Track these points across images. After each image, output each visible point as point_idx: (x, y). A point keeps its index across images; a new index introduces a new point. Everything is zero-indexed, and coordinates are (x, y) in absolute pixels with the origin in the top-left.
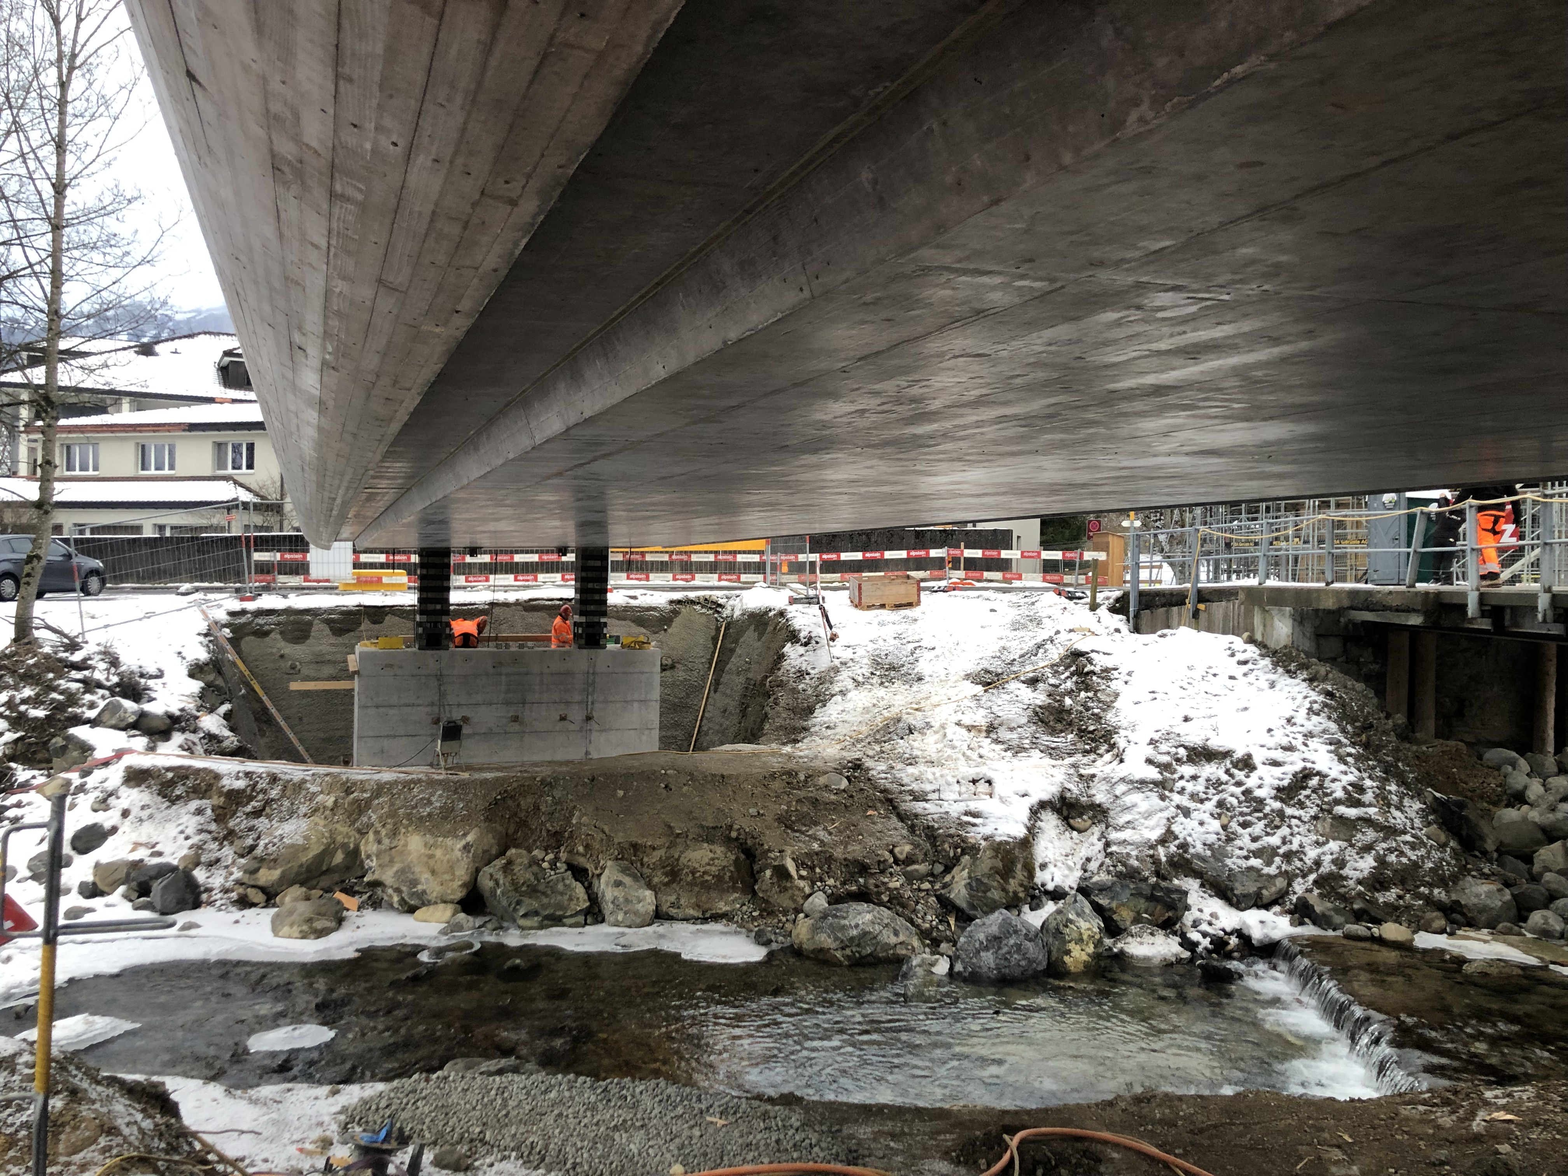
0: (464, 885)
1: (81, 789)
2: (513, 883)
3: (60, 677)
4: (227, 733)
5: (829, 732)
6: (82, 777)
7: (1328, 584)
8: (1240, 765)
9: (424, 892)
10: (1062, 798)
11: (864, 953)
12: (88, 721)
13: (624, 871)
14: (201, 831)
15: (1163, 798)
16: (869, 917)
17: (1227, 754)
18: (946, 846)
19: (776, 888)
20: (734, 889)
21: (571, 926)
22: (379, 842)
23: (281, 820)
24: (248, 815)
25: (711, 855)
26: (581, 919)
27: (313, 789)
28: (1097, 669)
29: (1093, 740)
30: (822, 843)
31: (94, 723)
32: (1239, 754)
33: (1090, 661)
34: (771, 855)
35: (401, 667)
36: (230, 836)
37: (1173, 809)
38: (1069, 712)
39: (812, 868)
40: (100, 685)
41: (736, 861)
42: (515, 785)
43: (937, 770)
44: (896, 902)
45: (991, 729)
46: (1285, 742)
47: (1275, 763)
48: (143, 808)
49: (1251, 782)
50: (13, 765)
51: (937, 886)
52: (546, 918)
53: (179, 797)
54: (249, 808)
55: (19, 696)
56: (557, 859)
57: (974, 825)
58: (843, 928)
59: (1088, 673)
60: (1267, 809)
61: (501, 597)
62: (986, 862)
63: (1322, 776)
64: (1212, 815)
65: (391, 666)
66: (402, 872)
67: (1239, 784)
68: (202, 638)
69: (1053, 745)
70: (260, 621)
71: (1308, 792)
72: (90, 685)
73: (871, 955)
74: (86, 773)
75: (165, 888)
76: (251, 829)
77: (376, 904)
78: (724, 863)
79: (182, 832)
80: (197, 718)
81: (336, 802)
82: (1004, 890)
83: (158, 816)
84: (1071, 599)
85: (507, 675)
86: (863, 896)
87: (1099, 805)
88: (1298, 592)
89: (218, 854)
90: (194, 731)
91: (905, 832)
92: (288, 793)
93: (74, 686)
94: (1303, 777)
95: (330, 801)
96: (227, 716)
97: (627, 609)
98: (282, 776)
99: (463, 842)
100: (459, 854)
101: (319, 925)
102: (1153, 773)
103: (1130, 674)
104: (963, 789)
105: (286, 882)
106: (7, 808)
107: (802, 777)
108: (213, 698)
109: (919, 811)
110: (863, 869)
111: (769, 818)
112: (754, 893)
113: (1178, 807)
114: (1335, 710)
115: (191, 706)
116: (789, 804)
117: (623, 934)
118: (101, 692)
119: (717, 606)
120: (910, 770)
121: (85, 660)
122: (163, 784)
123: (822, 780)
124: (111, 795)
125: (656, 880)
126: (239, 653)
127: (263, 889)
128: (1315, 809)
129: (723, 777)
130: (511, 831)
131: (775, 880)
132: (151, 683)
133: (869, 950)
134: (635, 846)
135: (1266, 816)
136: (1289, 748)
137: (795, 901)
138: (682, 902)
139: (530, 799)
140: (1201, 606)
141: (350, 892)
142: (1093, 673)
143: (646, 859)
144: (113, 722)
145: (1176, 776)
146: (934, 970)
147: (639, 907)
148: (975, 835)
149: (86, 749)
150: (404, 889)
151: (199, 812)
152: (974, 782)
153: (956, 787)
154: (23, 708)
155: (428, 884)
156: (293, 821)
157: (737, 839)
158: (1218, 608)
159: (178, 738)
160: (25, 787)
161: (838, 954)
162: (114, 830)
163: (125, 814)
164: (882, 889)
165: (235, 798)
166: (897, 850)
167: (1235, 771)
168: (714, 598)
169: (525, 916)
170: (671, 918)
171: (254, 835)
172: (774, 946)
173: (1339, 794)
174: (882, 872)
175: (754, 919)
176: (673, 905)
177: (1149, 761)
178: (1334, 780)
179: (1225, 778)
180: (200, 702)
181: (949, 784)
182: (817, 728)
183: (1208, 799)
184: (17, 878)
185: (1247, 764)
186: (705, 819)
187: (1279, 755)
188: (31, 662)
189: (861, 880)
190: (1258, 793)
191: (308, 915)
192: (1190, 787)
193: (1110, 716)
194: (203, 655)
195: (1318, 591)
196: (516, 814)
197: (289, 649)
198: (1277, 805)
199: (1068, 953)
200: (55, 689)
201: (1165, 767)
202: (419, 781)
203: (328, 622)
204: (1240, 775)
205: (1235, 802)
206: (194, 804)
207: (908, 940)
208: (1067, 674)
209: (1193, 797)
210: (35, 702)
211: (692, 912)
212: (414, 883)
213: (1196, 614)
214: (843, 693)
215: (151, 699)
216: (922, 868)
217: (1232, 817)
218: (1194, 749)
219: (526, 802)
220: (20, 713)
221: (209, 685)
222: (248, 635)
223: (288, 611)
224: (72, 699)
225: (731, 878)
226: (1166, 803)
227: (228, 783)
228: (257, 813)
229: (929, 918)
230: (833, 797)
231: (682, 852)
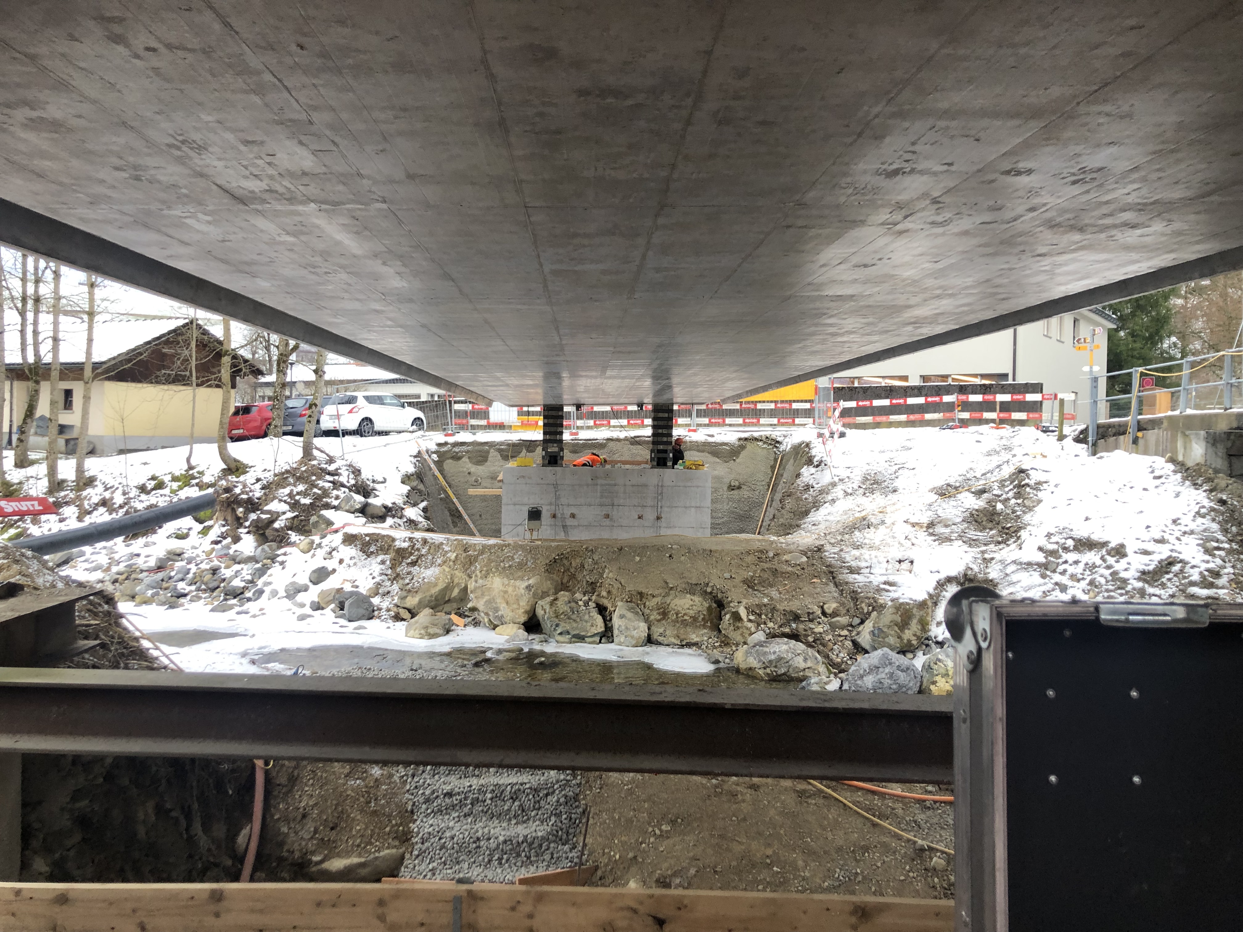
0: (526, 612)
1: (319, 546)
2: (555, 612)
3: (320, 479)
4: (421, 519)
5: (814, 527)
6: (321, 538)
7: (1226, 409)
8: (1113, 553)
9: (502, 616)
10: (965, 575)
11: (779, 672)
12: (334, 507)
13: (630, 609)
14: (382, 574)
15: (1043, 576)
16: (785, 647)
17: (1104, 544)
18: (863, 605)
19: (732, 628)
20: (704, 627)
21: (590, 643)
22: (476, 582)
23: (426, 568)
24: (408, 564)
25: (692, 603)
26: (597, 639)
27: (447, 548)
28: (1032, 482)
29: (1006, 534)
30: (772, 599)
31: (336, 508)
32: (1112, 545)
33: (1028, 476)
34: (731, 605)
35: (530, 478)
36: (396, 577)
37: (1052, 586)
38: (999, 514)
39: (760, 615)
40: (343, 485)
41: (709, 609)
42: (568, 550)
43: (874, 553)
44: (817, 643)
45: (931, 525)
46: (1158, 536)
47: (1146, 553)
48: (351, 559)
49: (1119, 566)
50: (290, 532)
51: (854, 634)
52: (574, 636)
53: (372, 553)
54: (409, 560)
55: (295, 490)
56: (590, 600)
57: (888, 591)
58: (765, 653)
59: (1023, 486)
60: (1129, 588)
61: (615, 434)
62: (888, 616)
63: (1184, 562)
64: (1083, 591)
65: (523, 477)
66: (489, 602)
67: (1109, 567)
68: (412, 459)
69: (975, 538)
70: (456, 449)
71: (1170, 576)
72: (337, 485)
73: (784, 674)
74: (323, 537)
75: (351, 604)
76: (409, 573)
77: (476, 623)
78: (700, 609)
79: (371, 574)
80: (403, 509)
81: (456, 557)
82: (899, 637)
83: (359, 564)
84: (1045, 432)
85: (602, 485)
86: (794, 636)
87: (991, 581)
88: (1203, 417)
89: (389, 589)
90: (401, 518)
91: (836, 595)
92: (431, 551)
93: (327, 485)
94: (1168, 564)
95: (453, 556)
96: (425, 510)
97: (706, 444)
98: (430, 541)
99: (526, 584)
100: (523, 591)
101: (431, 631)
102: (1040, 558)
103: (1056, 486)
104: (890, 566)
105: (422, 605)
106: (279, 556)
107: (771, 554)
108: (417, 497)
109: (851, 580)
110: (796, 618)
111: (738, 579)
112: (720, 631)
113: (1056, 584)
114: (1223, 514)
115: (400, 501)
116: (755, 572)
117: (621, 650)
118: (343, 489)
119: (776, 443)
120: (856, 553)
121: (337, 469)
122: (363, 545)
123: (786, 557)
124: (334, 550)
125: (652, 617)
126: (441, 471)
127: (409, 611)
128: (1174, 589)
129: (711, 551)
130: (565, 581)
131: (731, 621)
132: (377, 486)
133: (783, 671)
134: (641, 594)
135: (1127, 593)
136: (1162, 541)
137: (743, 636)
138: (667, 633)
139: (578, 560)
140: (1140, 434)
141: (461, 615)
142: (1027, 485)
143: (647, 603)
144: (347, 508)
145: (1060, 561)
146: (827, 687)
147: (635, 633)
148: (885, 599)
149: (330, 523)
150: (491, 613)
151: (383, 562)
152: (900, 562)
153: (885, 565)
154: (297, 498)
155: (505, 611)
156: (432, 569)
157: (711, 593)
158: (1152, 435)
159: (390, 521)
160: (293, 544)
161: (761, 672)
162: (334, 571)
163: (341, 561)
164: (809, 633)
165: (401, 554)
166: (825, 607)
167: (1108, 558)
168: (774, 437)
169: (561, 634)
170: (659, 644)
171: (410, 577)
172: (722, 665)
173: (1196, 577)
174: (811, 621)
175: (715, 647)
176: (661, 635)
177: (1040, 549)
178: (1193, 567)
179: (1099, 562)
180: (406, 499)
181: (880, 563)
182: (806, 525)
183: (1083, 579)
184: (278, 596)
185: (1120, 552)
186: (690, 579)
187: (1151, 546)
188: (303, 469)
189: (794, 625)
190: (1123, 575)
191: (425, 624)
192: (1071, 570)
193: (1027, 518)
194: (411, 469)
195: (1216, 415)
196: (568, 569)
197: (473, 469)
198: (1140, 584)
199: (934, 683)
200: (316, 486)
201: (1053, 553)
202: (509, 545)
203: (500, 451)
204: (1111, 560)
205: (1103, 581)
206: (380, 558)
207: (815, 667)
208: (1011, 487)
209: (1073, 577)
210: (305, 494)
211: (673, 640)
212: (497, 610)
213: (1135, 441)
214: (833, 501)
215: (376, 496)
216: (843, 620)
217: (1099, 593)
218: (1080, 540)
219: (576, 562)
220: (295, 500)
221: (413, 489)
222: (448, 459)
223: (474, 443)
224: (326, 493)
225: (703, 619)
226: (1046, 580)
227: (399, 544)
228: (414, 564)
229: (842, 655)
230: (790, 569)
231: (672, 600)
